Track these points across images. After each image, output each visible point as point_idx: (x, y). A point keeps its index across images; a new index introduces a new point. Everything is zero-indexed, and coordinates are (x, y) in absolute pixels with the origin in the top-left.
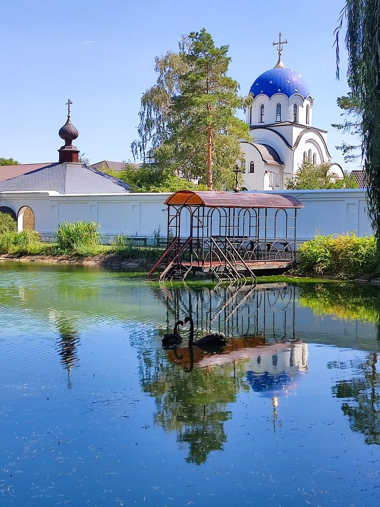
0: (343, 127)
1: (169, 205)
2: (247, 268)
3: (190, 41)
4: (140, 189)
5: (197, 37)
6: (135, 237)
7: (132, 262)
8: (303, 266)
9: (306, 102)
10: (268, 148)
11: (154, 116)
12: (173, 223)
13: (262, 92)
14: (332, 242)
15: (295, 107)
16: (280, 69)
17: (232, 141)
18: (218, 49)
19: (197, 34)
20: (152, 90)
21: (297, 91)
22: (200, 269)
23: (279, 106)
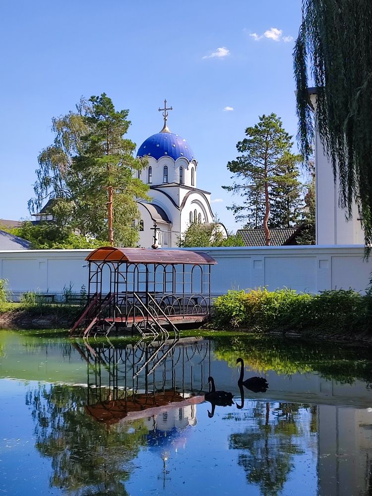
0: (232, 189)
1: (90, 261)
2: (169, 322)
3: (90, 104)
4: (42, 246)
5: (98, 101)
6: (46, 294)
7: (44, 319)
8: (218, 319)
9: (191, 165)
10: (156, 207)
11: (51, 174)
12: (94, 279)
13: (149, 154)
14: (245, 295)
15: (181, 169)
16: (166, 133)
17: (131, 200)
18: (118, 112)
19: (98, 98)
20: (49, 149)
21: (182, 154)
22: (124, 325)
23: (166, 168)
